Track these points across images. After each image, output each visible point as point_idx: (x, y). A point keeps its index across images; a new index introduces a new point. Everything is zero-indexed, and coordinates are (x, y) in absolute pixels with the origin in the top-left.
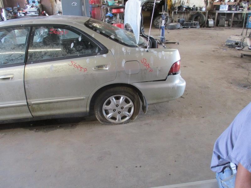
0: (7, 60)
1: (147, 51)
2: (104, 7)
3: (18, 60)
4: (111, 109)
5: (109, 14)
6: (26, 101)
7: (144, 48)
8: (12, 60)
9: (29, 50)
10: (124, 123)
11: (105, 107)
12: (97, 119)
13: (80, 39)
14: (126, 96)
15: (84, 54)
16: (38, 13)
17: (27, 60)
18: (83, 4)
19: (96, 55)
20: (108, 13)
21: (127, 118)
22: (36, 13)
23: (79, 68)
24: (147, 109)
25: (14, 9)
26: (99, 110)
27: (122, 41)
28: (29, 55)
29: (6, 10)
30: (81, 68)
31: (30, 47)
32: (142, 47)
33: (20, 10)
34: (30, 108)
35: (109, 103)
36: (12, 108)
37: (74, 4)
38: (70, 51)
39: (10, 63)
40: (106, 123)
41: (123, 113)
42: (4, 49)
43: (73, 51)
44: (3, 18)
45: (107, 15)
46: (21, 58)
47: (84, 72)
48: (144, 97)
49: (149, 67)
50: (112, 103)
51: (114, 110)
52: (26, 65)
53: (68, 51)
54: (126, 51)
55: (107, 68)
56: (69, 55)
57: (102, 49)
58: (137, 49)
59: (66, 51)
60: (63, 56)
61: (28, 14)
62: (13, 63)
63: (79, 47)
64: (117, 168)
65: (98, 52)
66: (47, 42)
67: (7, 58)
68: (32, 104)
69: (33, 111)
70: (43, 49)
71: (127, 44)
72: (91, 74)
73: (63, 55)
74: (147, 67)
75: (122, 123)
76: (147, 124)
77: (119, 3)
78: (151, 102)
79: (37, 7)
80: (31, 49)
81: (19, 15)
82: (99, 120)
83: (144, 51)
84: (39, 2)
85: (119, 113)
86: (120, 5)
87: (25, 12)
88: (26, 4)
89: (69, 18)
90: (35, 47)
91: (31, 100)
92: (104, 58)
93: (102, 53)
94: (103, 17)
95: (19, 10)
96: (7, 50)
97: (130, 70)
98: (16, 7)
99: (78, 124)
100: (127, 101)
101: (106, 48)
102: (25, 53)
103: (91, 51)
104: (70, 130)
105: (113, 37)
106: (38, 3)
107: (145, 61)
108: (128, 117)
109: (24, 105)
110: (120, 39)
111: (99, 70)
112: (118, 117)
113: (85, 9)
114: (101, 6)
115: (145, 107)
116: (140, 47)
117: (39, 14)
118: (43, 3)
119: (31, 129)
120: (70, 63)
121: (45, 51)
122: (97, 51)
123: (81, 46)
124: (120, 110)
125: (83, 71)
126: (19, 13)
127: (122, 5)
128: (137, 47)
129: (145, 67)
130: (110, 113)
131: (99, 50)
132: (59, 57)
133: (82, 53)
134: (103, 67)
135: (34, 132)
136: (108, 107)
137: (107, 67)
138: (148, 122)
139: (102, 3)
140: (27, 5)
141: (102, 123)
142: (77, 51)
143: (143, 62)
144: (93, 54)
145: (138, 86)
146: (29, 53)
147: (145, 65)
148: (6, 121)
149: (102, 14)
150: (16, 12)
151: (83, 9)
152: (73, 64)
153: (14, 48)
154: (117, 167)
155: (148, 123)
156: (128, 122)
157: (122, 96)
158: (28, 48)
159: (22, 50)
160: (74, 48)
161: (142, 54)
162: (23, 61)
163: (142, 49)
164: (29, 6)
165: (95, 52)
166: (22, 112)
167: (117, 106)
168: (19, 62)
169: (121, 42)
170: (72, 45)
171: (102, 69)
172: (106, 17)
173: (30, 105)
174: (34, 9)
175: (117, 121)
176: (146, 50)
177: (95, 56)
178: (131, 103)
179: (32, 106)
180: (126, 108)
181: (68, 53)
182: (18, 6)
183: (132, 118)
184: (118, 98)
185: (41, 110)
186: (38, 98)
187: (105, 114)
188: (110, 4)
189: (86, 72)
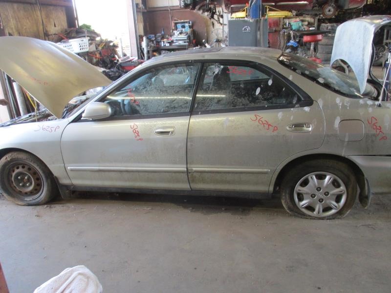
0: (167, 107)
1: (380, 106)
2: (284, 32)
3: (182, 108)
4: (307, 193)
5: (292, 43)
6: (185, 166)
7: (372, 100)
8: (175, 107)
9: (197, 95)
10: (327, 219)
11: (298, 188)
12: (283, 207)
13: (270, 83)
14: (336, 175)
15: (274, 105)
16: (188, 42)
17: (194, 109)
18: (259, 29)
19: (293, 107)
20: (291, 41)
21: (333, 211)
22: (185, 42)
23: (266, 126)
24: (370, 200)
25: (156, 37)
26: (288, 192)
27: (337, 88)
28: (196, 101)
29: (147, 38)
30: (269, 125)
31: (199, 91)
32: (369, 99)
33: (165, 38)
34: (189, 177)
35: (305, 183)
36: (167, 174)
37: (245, 29)
38: (254, 99)
39: (171, 112)
40: (296, 214)
41: (328, 201)
42: (165, 92)
43: (258, 99)
44: (143, 49)
45: (289, 44)
46: (186, 105)
47: (273, 132)
48: (367, 180)
49: (381, 131)
50: (311, 183)
51: (313, 196)
52: (192, 116)
53: (251, 99)
54: (343, 104)
55: (310, 129)
56: (253, 105)
57: (303, 99)
58: (361, 101)
59: (248, 100)
60: (243, 107)
61: (175, 43)
62: (175, 112)
63: (268, 94)
64: (320, 290)
65: (296, 104)
66: (223, 85)
67: (168, 105)
68: (193, 171)
69: (193, 181)
70: (217, 94)
71: (344, 92)
72: (284, 135)
73: (243, 105)
74: (378, 131)
75: (323, 218)
76: (368, 226)
77: (310, 26)
78: (379, 190)
79: (187, 34)
80: (199, 94)
81: (162, 45)
82: (286, 208)
83: (374, 105)
84: (190, 27)
85: (321, 200)
86: (311, 29)
87: (170, 41)
88: (173, 30)
89: (253, 51)
90: (206, 91)
91: (192, 166)
92: (306, 112)
93: (303, 105)
94: (281, 47)
95: (163, 38)
96: (169, 94)
97: (347, 134)
98: (160, 34)
99: (252, 209)
100: (335, 184)
101: (309, 97)
102: (191, 99)
103: (287, 100)
104: (241, 217)
105: (321, 80)
106: (189, 29)
107: (374, 121)
108: (335, 209)
109: (183, 172)
110: (333, 84)
111: (296, 130)
112: (318, 207)
113: (262, 37)
114: (280, 31)
115: (367, 197)
116: (366, 99)
117: (189, 44)
118: (195, 28)
119: (185, 207)
120: (253, 117)
121: (219, 98)
122: (294, 101)
123: (271, 93)
124: (323, 197)
125: (272, 130)
126: (162, 42)
127: (314, 28)
128: (360, 97)
129: (374, 132)
130: (306, 199)
131: (299, 100)
132: (237, 107)
133: (272, 103)
134: (303, 126)
135: (190, 212)
136: (304, 190)
137: (309, 127)
138: (369, 222)
139: (281, 26)
140: (174, 32)
141: (290, 213)
142: (265, 100)
143: (370, 122)
144: (289, 105)
145: (359, 161)
146: (197, 99)
147: (375, 127)
148: (156, 190)
149: (280, 43)
150: (160, 40)
151: (258, 36)
152: (258, 119)
153: (178, 92)
154: (319, 288)
155: (370, 225)
156: (334, 219)
157: (328, 175)
158: (196, 93)
159: (188, 94)
160: (260, 96)
161: (370, 110)
162: (188, 110)
163: (370, 102)
164: (176, 33)
165: (291, 103)
166: (178, 181)
167: (319, 189)
168: (183, 110)
169: (334, 89)
170: (258, 91)
171: (302, 130)
172: (287, 47)
173: (190, 173)
174: (184, 37)
175: (315, 213)
176: (377, 103)
177: (292, 109)
178: (343, 188)
179: (192, 175)
180: (333, 195)
181: (250, 103)
182: (163, 33)
183: (340, 213)
184: (321, 177)
185: (203, 181)
186: (202, 164)
187: (296, 199)
188: (294, 28)
189: (275, 133)
